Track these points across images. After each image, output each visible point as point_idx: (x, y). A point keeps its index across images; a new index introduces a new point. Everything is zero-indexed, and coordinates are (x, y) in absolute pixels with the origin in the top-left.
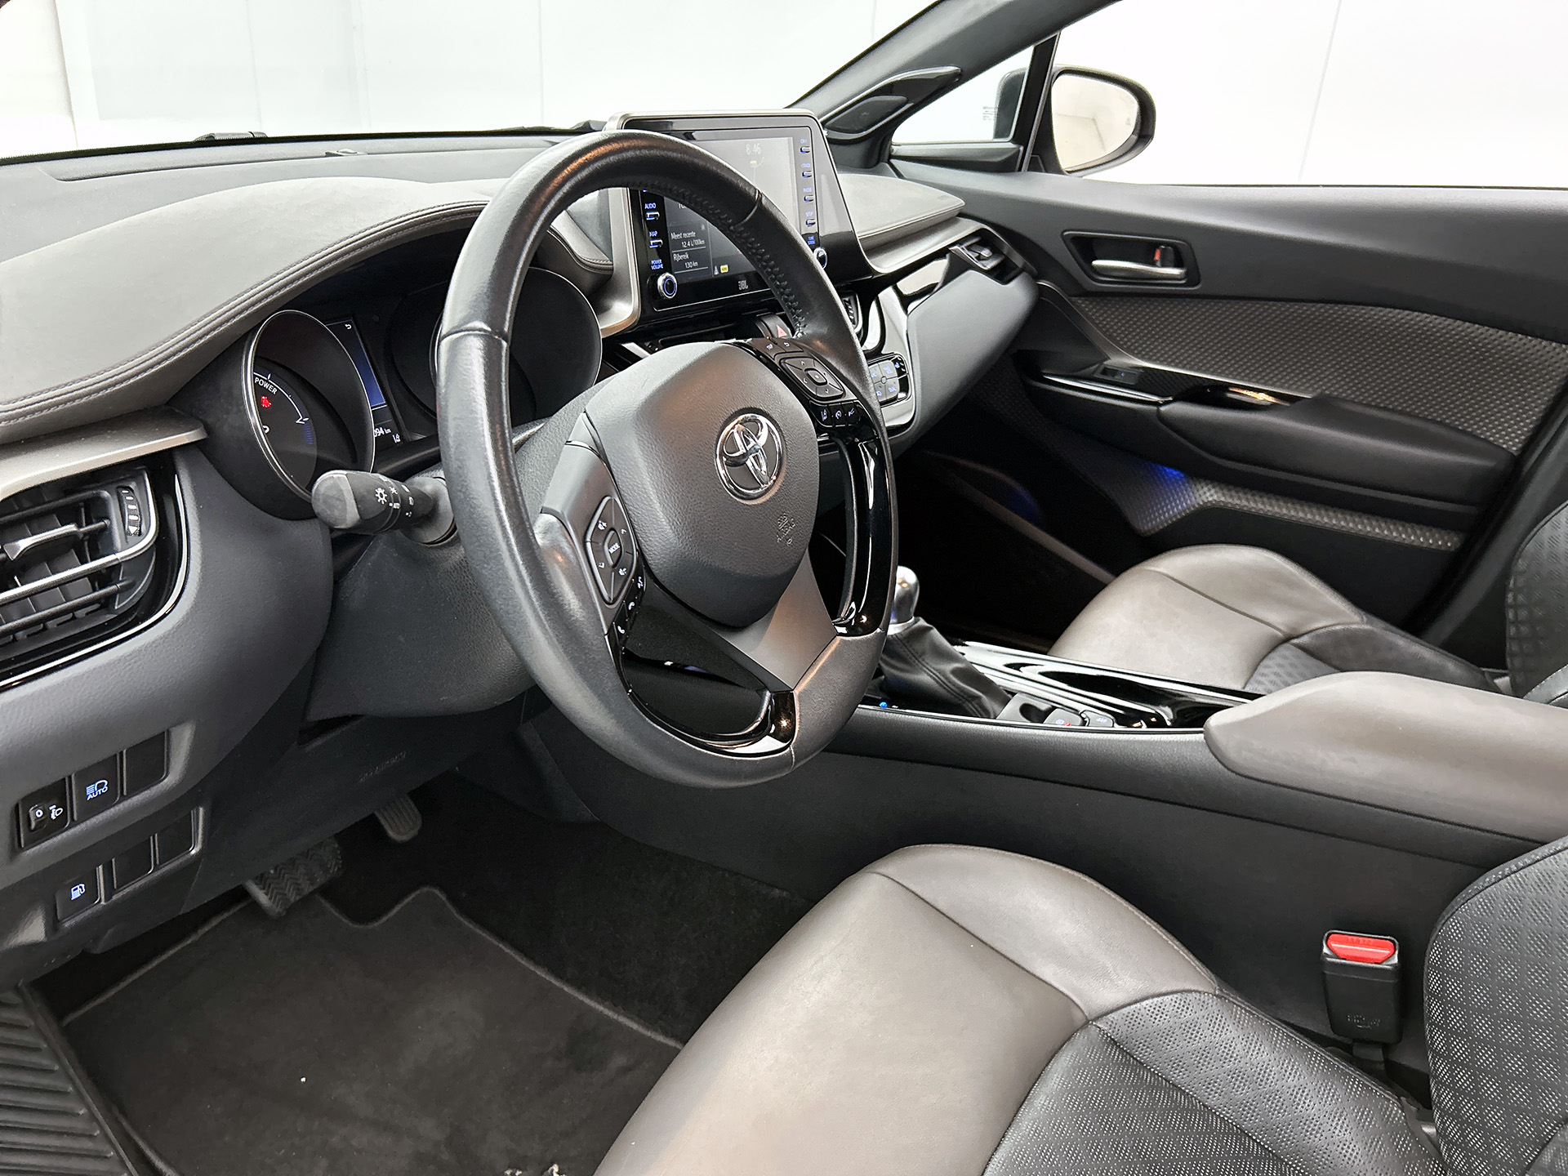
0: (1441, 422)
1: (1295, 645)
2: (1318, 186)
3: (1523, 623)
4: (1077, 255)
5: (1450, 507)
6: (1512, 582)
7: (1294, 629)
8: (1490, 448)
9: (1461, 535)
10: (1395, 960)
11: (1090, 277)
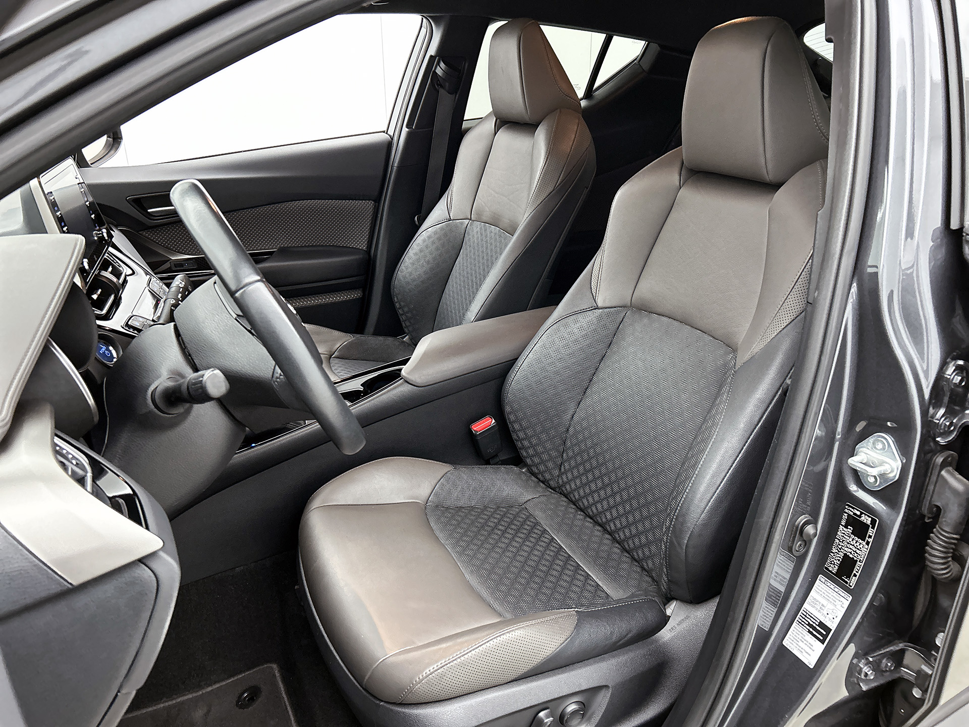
0: (312, 245)
1: (334, 358)
2: (241, 152)
3: (407, 313)
4: (138, 208)
5: (354, 279)
6: (395, 299)
7: (330, 351)
8: (355, 251)
9: (361, 289)
10: (494, 421)
11: (151, 220)
